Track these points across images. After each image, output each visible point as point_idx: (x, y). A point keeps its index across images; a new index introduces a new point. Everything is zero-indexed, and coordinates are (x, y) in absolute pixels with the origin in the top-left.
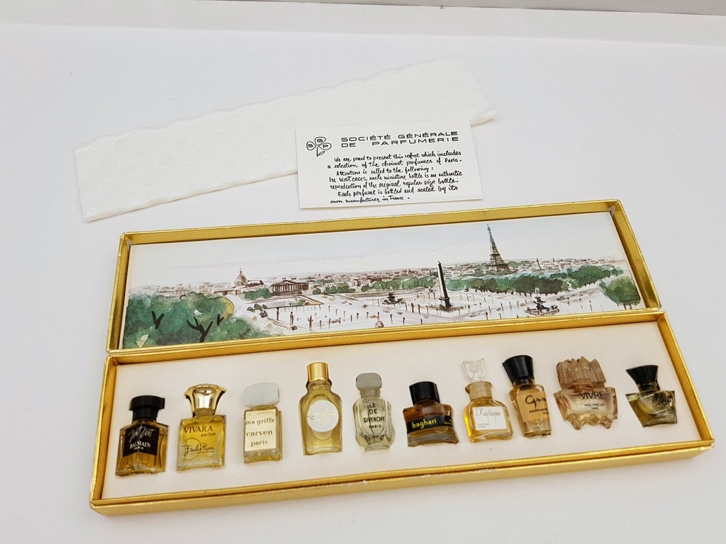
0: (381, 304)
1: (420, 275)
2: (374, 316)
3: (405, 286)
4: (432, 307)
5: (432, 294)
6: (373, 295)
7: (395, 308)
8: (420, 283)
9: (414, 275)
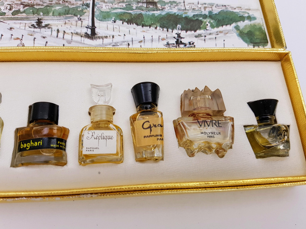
0: (27, 28)
1: (73, 4)
2: (18, 39)
3: (55, 14)
4: (77, 34)
5: (80, 22)
6: (22, 19)
7: (40, 32)
8: (70, 12)
9: (67, 4)
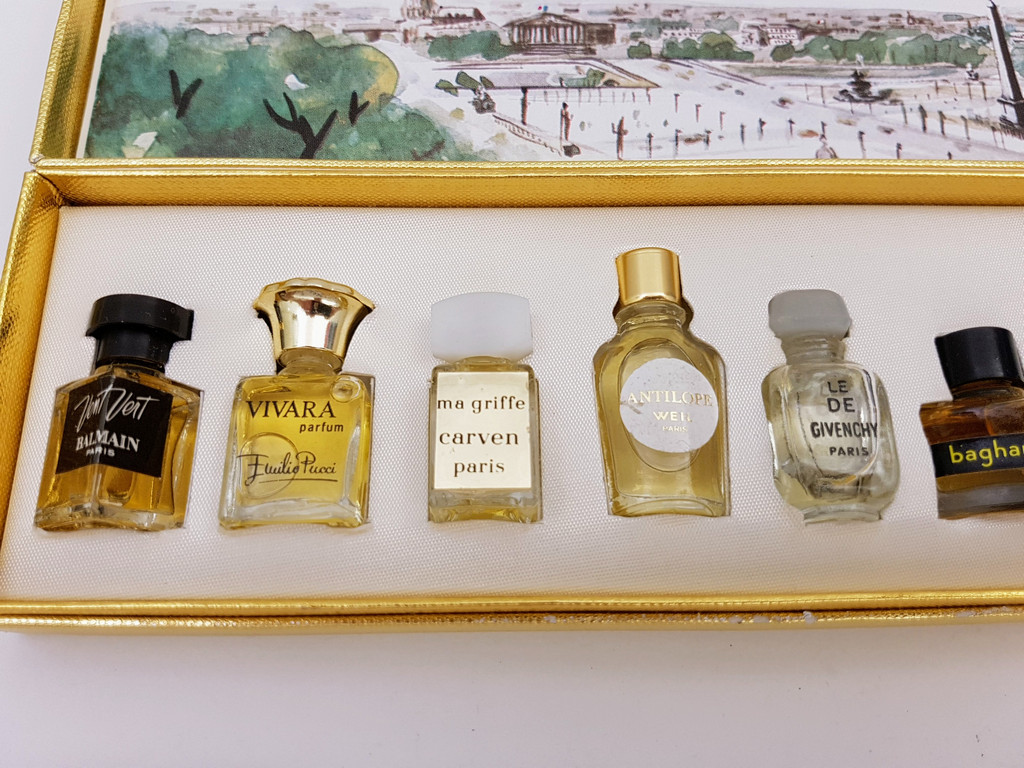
0: (830, 100)
1: (941, 30)
2: (811, 133)
3: (899, 58)
4: (978, 120)
5: (976, 85)
6: (805, 72)
7: (871, 115)
8: (941, 52)
9: (924, 29)
